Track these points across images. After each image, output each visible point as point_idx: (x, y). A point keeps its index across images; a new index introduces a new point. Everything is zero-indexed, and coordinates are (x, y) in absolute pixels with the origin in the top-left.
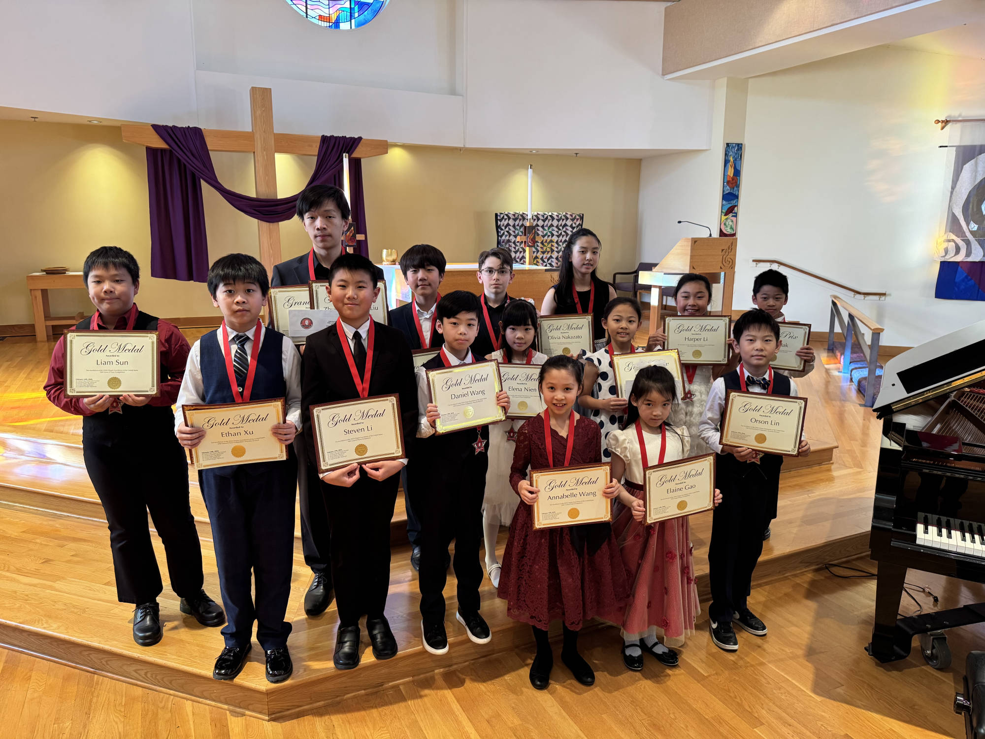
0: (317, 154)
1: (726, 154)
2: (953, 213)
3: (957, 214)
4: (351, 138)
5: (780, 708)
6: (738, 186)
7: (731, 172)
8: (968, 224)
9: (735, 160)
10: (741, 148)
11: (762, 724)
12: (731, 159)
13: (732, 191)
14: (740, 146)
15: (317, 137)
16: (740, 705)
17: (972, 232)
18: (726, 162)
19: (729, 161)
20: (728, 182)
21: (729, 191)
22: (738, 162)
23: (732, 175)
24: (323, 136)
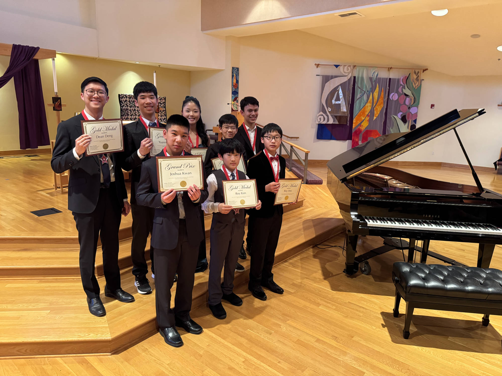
0: (10, 55)
1: (232, 72)
2: (322, 104)
3: (324, 104)
4: (33, 48)
5: (324, 298)
6: (238, 88)
7: (235, 81)
8: (328, 108)
9: (236, 75)
10: (238, 70)
11: (320, 305)
12: (235, 75)
13: (236, 90)
14: (238, 69)
15: (10, 45)
16: (310, 300)
17: (329, 112)
18: (233, 76)
19: (234, 76)
20: (234, 86)
21: (234, 90)
22: (237, 77)
23: (235, 83)
24: (14, 45)
